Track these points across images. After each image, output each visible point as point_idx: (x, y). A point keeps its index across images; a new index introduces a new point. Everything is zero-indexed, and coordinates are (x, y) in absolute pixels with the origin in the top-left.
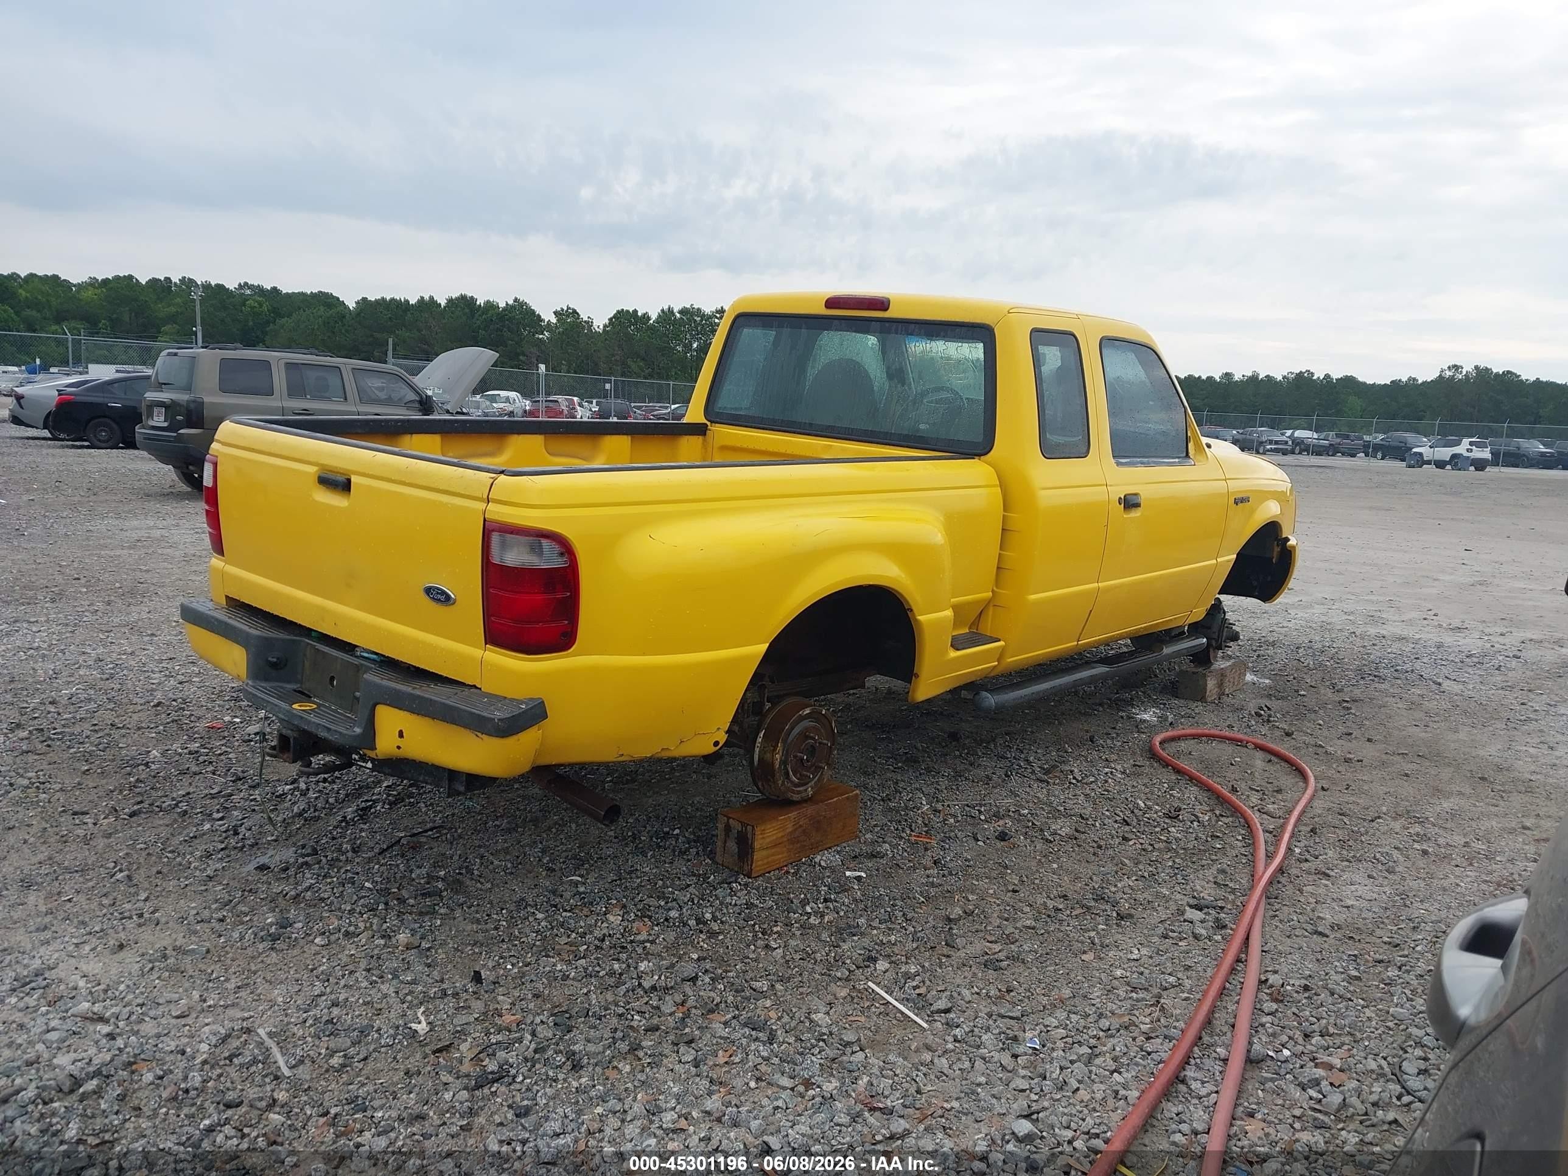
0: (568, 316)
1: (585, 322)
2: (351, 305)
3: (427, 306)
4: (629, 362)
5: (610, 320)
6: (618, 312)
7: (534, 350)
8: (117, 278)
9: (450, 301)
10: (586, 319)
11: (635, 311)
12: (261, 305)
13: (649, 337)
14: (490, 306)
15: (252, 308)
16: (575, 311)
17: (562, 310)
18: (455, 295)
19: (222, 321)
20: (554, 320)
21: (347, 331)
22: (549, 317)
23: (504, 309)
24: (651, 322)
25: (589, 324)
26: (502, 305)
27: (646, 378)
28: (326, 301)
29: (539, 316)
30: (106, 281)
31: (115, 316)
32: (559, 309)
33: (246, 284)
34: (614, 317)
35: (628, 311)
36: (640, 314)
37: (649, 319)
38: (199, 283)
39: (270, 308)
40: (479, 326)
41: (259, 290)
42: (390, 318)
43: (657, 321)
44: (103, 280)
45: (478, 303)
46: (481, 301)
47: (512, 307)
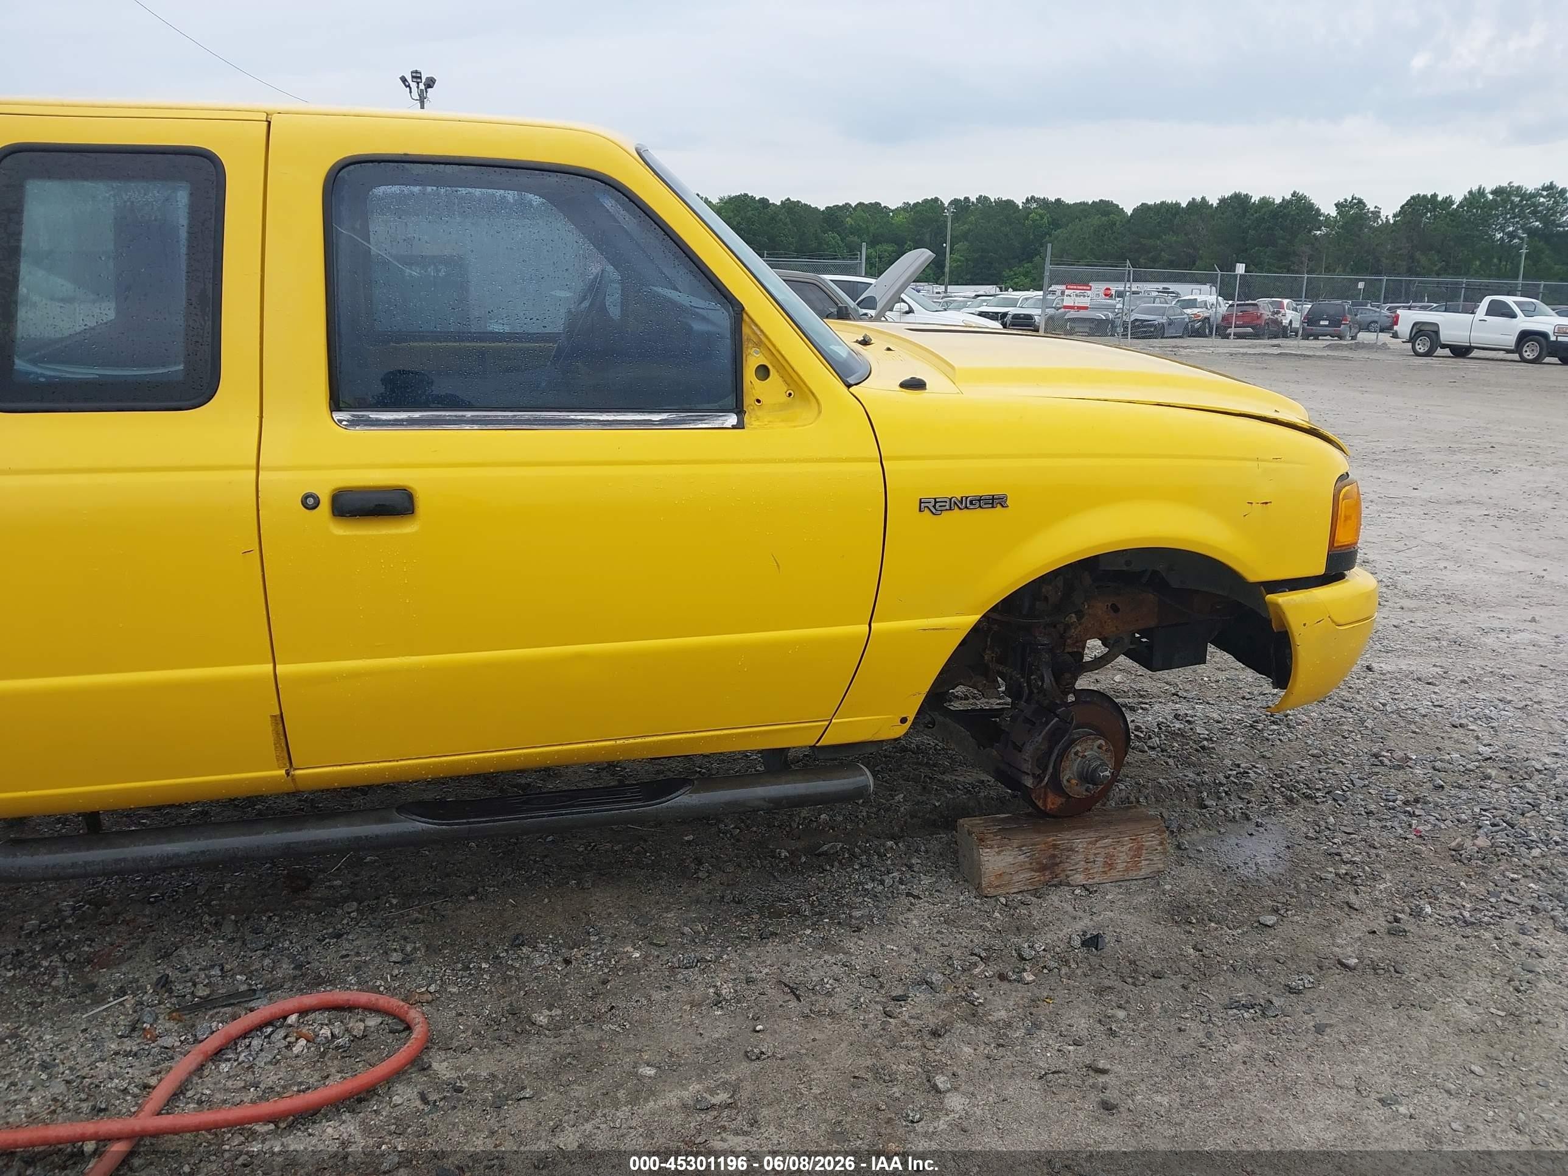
0: (1351, 207)
1: (1372, 212)
2: (1129, 211)
3: (1198, 208)
4: (1418, 254)
5: (1402, 207)
6: (1413, 198)
7: (1307, 249)
8: (926, 201)
9: (1223, 201)
10: (1372, 209)
11: (1435, 196)
12: (1042, 218)
13: (1448, 225)
14: (1265, 202)
15: (1034, 221)
16: (1360, 202)
17: (1346, 201)
18: (1228, 194)
19: (1006, 235)
20: (1333, 213)
21: (1116, 239)
22: (1329, 209)
23: (1280, 205)
24: (1455, 206)
25: (1376, 214)
26: (1278, 201)
27: (1438, 275)
28: (1105, 208)
29: (1318, 210)
30: (916, 204)
31: (918, 237)
32: (1342, 200)
33: (1033, 197)
34: (1407, 204)
35: (1425, 196)
36: (1440, 199)
37: (1452, 203)
38: (993, 200)
39: (1050, 219)
40: (1249, 226)
41: (1044, 203)
42: (1159, 222)
43: (1461, 205)
44: (914, 204)
45: (1253, 201)
46: (1255, 199)
47: (1290, 202)
